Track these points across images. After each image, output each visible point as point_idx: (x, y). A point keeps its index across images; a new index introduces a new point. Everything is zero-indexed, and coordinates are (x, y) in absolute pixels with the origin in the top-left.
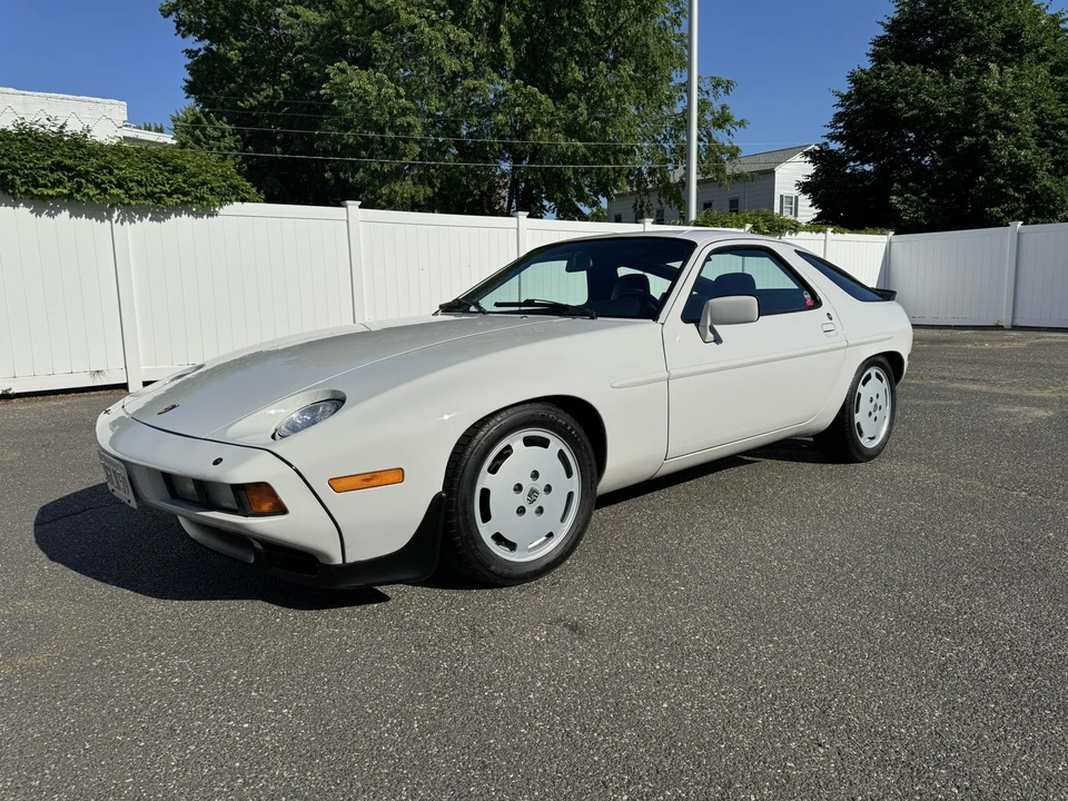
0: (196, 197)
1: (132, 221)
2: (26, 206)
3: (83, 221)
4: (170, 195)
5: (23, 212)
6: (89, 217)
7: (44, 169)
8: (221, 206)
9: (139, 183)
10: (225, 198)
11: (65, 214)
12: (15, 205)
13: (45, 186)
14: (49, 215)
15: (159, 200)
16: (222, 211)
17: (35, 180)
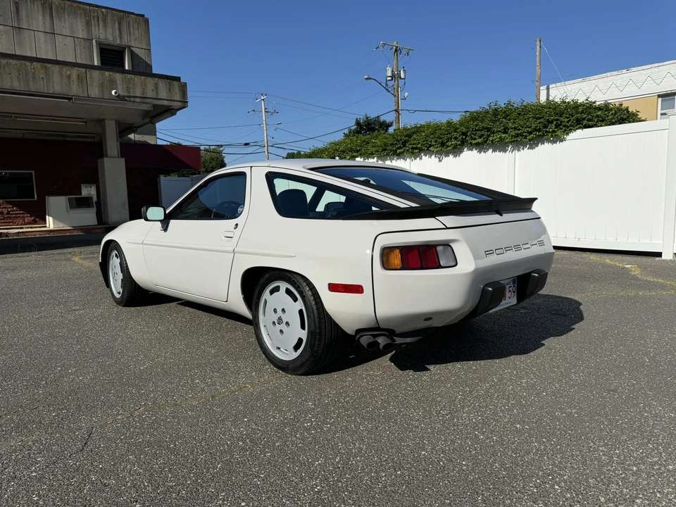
0: (547, 132)
1: (519, 150)
2: (476, 149)
3: (497, 153)
4: (530, 133)
5: (475, 152)
6: (500, 151)
7: (476, 130)
8: (568, 134)
9: (515, 128)
10: (569, 129)
11: (491, 151)
12: (472, 150)
13: (475, 139)
14: (484, 152)
15: (526, 137)
16: (568, 138)
17: (472, 137)
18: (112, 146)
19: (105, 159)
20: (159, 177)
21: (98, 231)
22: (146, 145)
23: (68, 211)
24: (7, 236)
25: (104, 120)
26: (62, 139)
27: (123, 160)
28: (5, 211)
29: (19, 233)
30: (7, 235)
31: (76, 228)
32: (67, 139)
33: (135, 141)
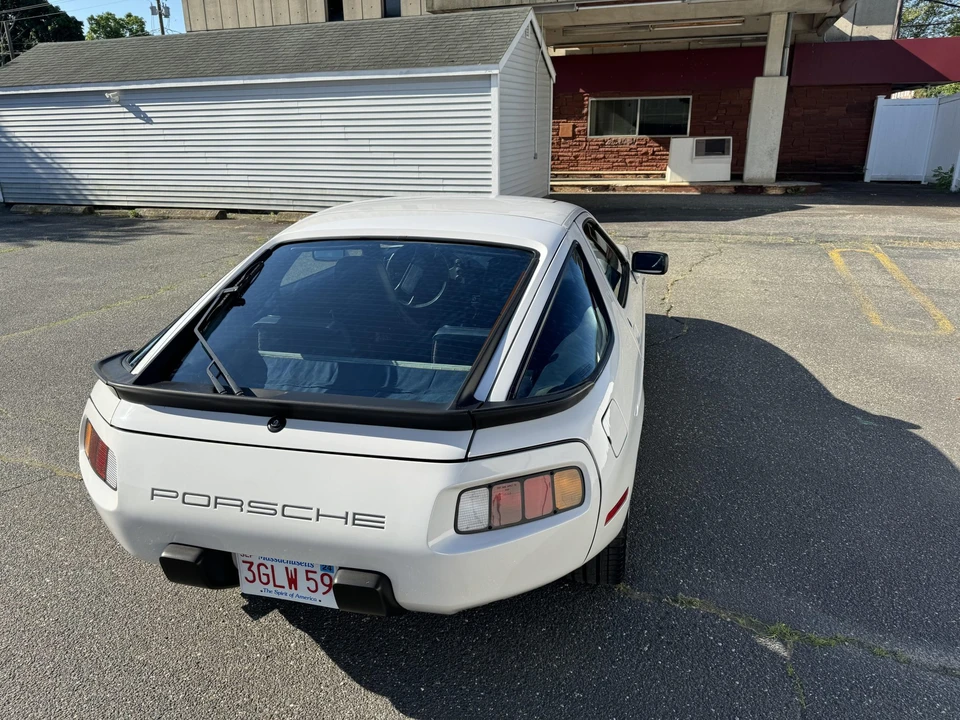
18: (775, 57)
19: (758, 80)
20: (876, 98)
21: (724, 191)
22: (873, 43)
23: (692, 160)
24: (614, 190)
25: (769, 14)
26: (738, 45)
27: (785, 79)
28: (650, 151)
29: (627, 186)
30: (614, 188)
31: (693, 185)
32: (744, 44)
33: (851, 37)
